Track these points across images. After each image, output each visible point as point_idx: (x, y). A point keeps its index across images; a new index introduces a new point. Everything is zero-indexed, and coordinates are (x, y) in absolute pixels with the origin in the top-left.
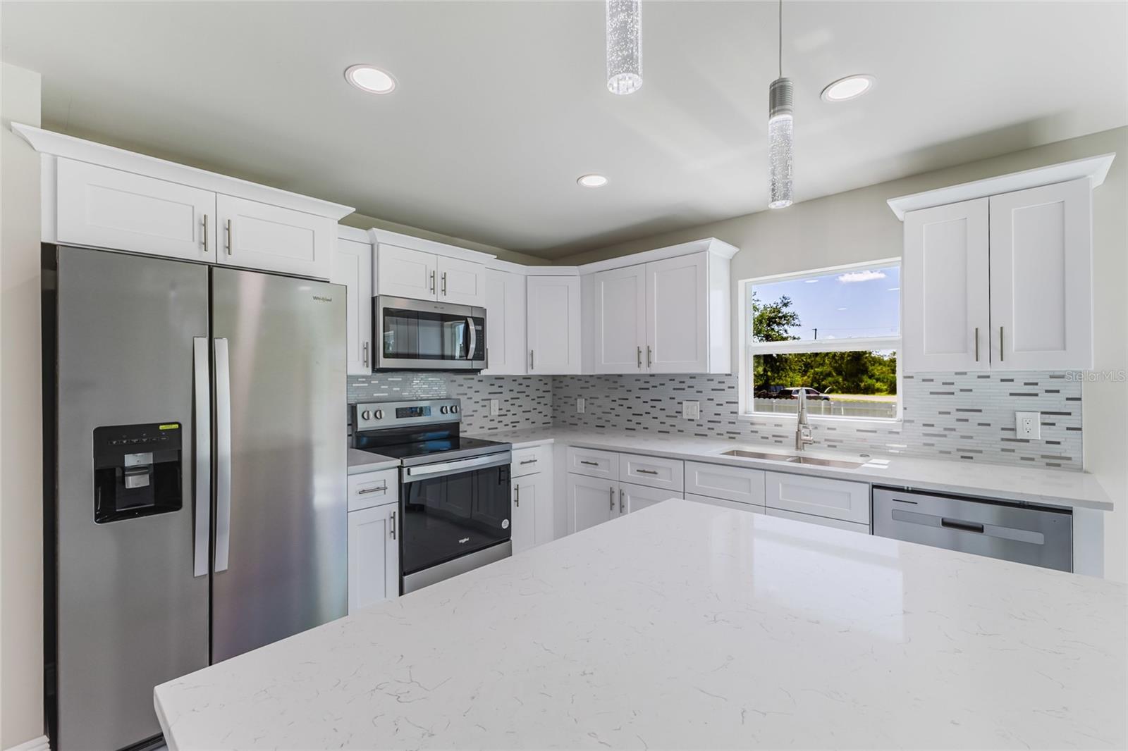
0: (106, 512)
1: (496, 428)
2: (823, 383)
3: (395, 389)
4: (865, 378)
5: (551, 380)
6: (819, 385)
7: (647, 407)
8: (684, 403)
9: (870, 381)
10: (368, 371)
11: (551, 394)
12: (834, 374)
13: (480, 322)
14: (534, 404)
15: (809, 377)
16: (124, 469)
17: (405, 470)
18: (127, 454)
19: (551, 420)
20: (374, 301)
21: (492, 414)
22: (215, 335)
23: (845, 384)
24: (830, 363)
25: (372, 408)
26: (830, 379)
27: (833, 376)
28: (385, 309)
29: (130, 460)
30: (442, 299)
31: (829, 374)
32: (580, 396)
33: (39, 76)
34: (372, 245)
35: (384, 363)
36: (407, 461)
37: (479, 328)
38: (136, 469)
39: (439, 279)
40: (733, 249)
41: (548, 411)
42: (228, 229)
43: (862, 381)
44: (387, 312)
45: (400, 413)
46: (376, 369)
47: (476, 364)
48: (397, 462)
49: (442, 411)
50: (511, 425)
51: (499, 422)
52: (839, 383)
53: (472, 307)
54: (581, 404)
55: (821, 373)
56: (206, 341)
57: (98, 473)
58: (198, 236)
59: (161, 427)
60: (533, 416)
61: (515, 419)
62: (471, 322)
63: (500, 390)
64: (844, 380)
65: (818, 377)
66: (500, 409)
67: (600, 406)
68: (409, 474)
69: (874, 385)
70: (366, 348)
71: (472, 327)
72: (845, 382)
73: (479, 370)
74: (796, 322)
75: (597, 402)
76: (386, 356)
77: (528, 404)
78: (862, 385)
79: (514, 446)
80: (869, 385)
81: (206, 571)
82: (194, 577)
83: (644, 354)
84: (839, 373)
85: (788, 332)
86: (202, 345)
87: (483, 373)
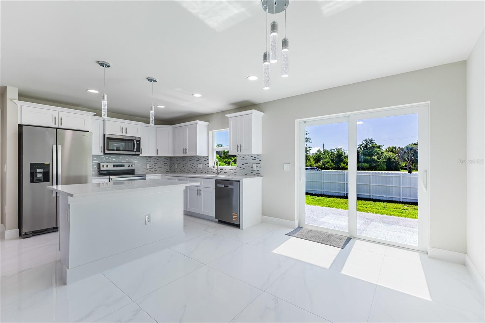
0: (32, 181)
1: (149, 172)
2: (326, 165)
3: (113, 160)
4: (342, 164)
5: (169, 158)
6: (325, 166)
7: (191, 166)
8: (199, 164)
9: (344, 165)
10: (102, 154)
11: (169, 163)
12: (331, 162)
13: (139, 141)
14: (163, 166)
15: (321, 163)
16: (36, 173)
17: (111, 179)
18: (38, 169)
19: (169, 171)
20: (104, 135)
21: (147, 168)
22: (58, 144)
23: (334, 166)
24: (329, 158)
25: (105, 164)
26: (329, 164)
27: (330, 163)
28: (107, 138)
29: (38, 171)
30: (125, 135)
31: (329, 162)
32: (176, 163)
33: (18, 89)
34: (104, 121)
35: (107, 152)
36: (111, 177)
37: (138, 143)
38: (39, 173)
39: (125, 129)
40: (207, 123)
41: (169, 168)
42: (61, 120)
43: (341, 165)
44: (108, 138)
45: (114, 166)
46: (105, 154)
47: (137, 153)
48: (109, 177)
49: (128, 166)
50: (154, 172)
51: (150, 170)
52: (332, 166)
53: (136, 137)
54: (176, 165)
55: (326, 161)
56: (55, 145)
57: (31, 173)
58: (54, 121)
59: (45, 164)
60: (162, 169)
61: (155, 170)
62: (135, 141)
63: (150, 161)
64: (334, 164)
65: (324, 163)
66: (150, 167)
67: (181, 166)
68: (112, 180)
69: (345, 167)
70: (102, 148)
71: (135, 143)
72: (335, 165)
73: (139, 155)
74: (310, 141)
75: (180, 165)
76: (107, 150)
77: (160, 165)
78: (341, 166)
79: (147, 175)
80: (343, 166)
81: (55, 196)
82: (52, 197)
83: (185, 151)
84: (333, 161)
85: (307, 145)
86: (54, 146)
87: (140, 155)
